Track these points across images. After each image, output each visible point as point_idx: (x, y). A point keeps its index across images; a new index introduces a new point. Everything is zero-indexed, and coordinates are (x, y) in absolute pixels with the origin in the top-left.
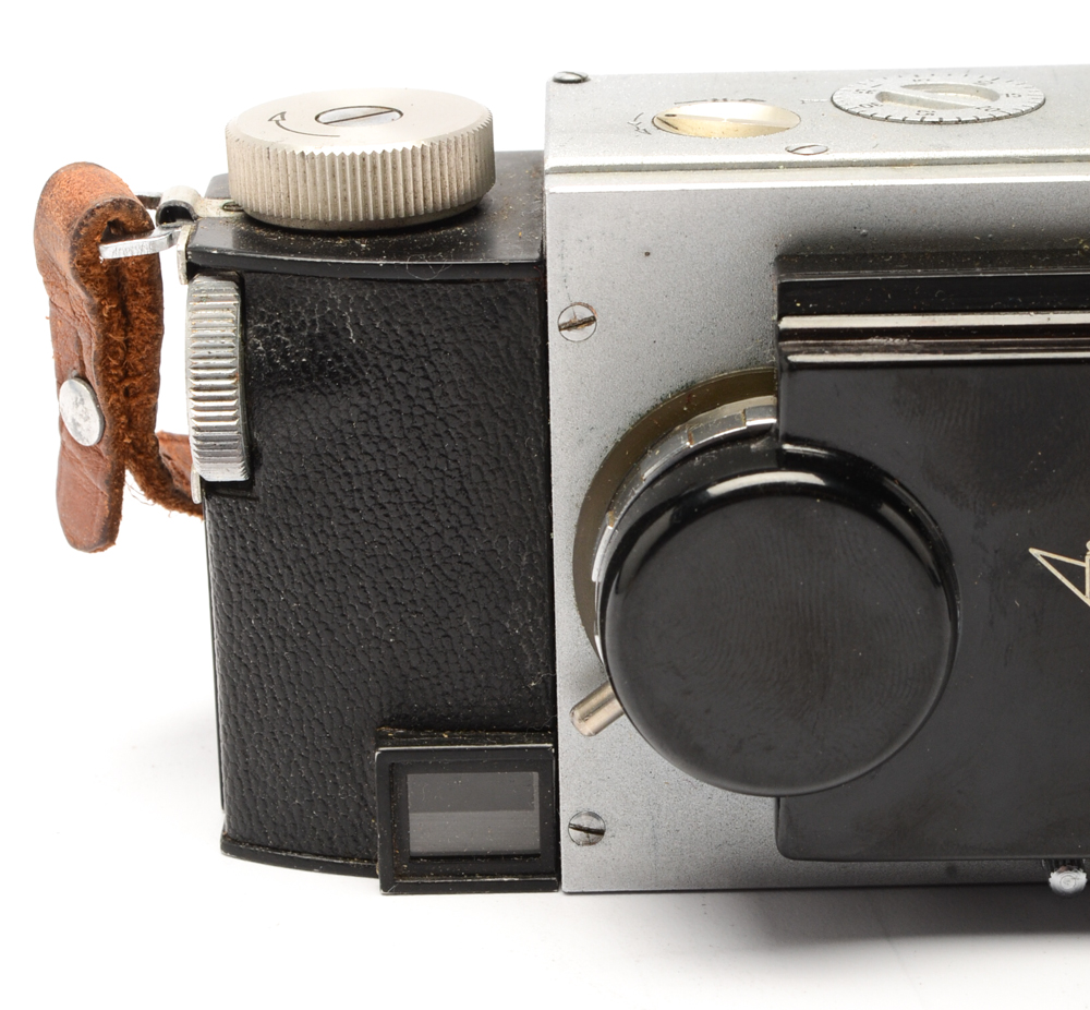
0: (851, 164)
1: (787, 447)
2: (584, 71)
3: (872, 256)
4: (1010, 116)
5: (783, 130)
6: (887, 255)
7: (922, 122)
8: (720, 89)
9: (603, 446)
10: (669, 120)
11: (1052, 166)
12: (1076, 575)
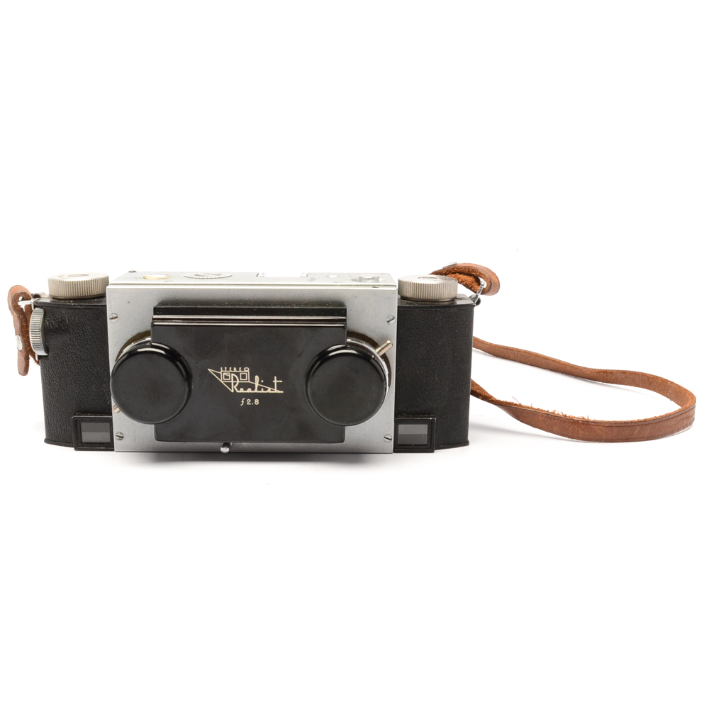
1: (153, 344)
2: (136, 270)
3: (178, 304)
6: (181, 304)
10: (145, 277)
12: (219, 375)
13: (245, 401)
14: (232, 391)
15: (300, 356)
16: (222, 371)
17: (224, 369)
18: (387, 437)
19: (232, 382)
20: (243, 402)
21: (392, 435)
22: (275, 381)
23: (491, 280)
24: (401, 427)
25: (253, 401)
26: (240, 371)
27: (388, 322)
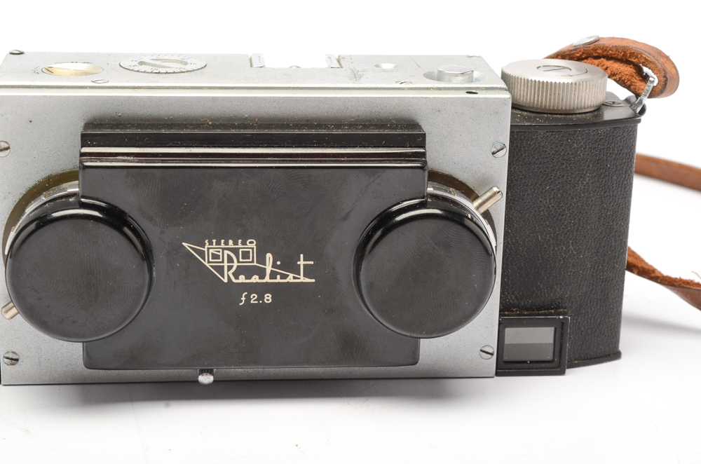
0: (117, 88)
1: (83, 200)
2: (22, 50)
3: (123, 124)
4: (188, 71)
5: (94, 74)
6: (129, 124)
7: (151, 72)
8: (75, 58)
9: (14, 200)
10: (50, 69)
11: (198, 90)
12: (202, 254)
13: (248, 298)
14: (226, 280)
15: (345, 219)
16: (207, 246)
17: (211, 243)
18: (486, 349)
19: (226, 264)
20: (243, 299)
21: (493, 348)
22: (302, 263)
23: (665, 73)
24: (509, 332)
25: (261, 297)
26: (240, 246)
27: (493, 153)
